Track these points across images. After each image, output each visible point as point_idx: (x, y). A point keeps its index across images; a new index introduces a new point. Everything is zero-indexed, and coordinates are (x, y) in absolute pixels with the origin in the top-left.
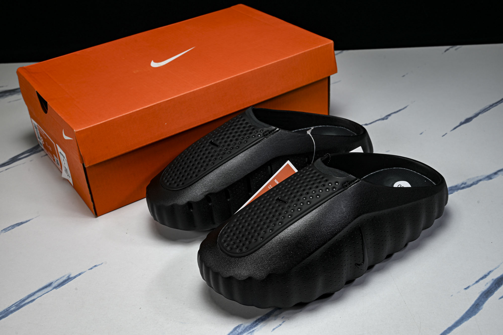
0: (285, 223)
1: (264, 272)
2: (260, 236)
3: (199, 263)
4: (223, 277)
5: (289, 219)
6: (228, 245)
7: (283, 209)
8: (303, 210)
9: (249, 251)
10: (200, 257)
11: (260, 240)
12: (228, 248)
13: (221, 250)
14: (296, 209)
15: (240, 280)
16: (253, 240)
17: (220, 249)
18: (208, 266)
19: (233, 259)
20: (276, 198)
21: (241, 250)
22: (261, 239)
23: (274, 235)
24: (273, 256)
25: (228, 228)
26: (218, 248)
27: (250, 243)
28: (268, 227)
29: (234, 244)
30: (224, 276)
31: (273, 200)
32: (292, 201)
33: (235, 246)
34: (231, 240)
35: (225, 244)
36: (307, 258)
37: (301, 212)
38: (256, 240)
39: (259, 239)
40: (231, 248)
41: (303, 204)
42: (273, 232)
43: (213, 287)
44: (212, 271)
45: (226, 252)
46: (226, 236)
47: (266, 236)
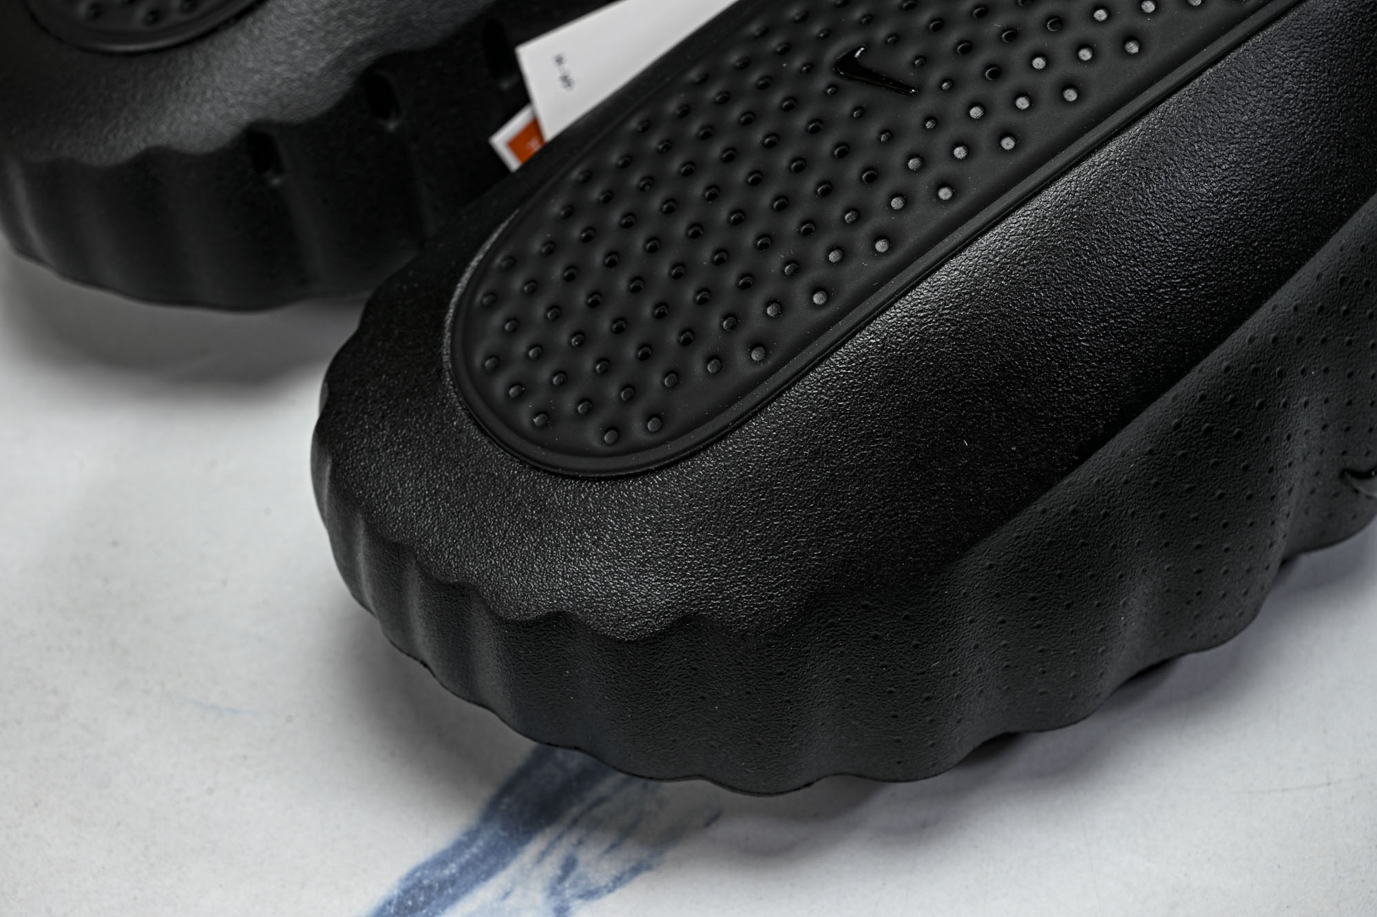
0: (912, 240)
1: (785, 584)
2: (744, 334)
3: (326, 507)
4: (501, 622)
5: (945, 214)
6: (524, 388)
7: (892, 135)
8: (1033, 146)
9: (672, 438)
10: (333, 471)
11: (747, 362)
12: (525, 415)
13: (476, 424)
14: (983, 136)
15: (620, 641)
16: (698, 367)
17: (470, 416)
18: (397, 539)
19: (561, 494)
20: (834, 52)
21: (616, 428)
22: (755, 356)
23: (843, 326)
24: (841, 476)
25: (513, 263)
26: (455, 409)
27: (675, 385)
28: (797, 266)
29: (562, 384)
30: (515, 616)
31: (812, 68)
32: (954, 82)
33: (569, 402)
34: (539, 356)
35: (499, 386)
36: (1063, 475)
37: (1022, 157)
38: (719, 358)
39: (740, 357)
40: (548, 415)
41: (1031, 103)
42: (834, 307)
43: (427, 656)
44: (426, 575)
45: (516, 442)
46: (497, 320)
47: (790, 330)
